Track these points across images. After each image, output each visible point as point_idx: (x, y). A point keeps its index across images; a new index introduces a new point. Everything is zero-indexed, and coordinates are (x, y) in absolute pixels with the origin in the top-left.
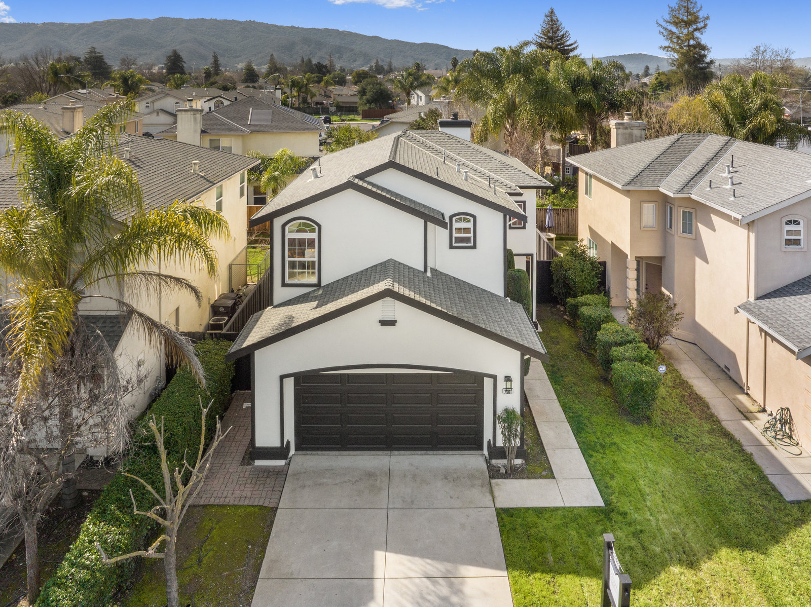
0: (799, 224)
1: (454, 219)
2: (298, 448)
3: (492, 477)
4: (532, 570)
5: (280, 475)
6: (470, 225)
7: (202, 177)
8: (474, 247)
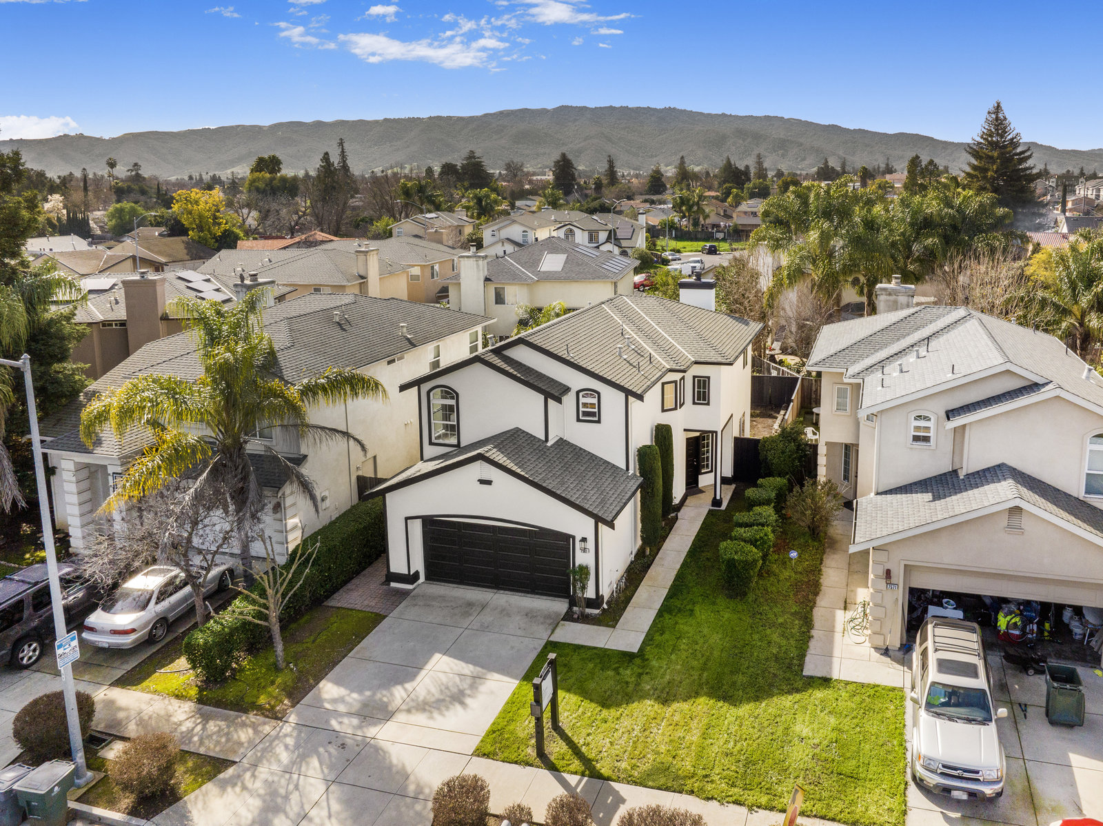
0: (930, 420)
1: (581, 394)
2: (427, 578)
3: (564, 619)
5: (404, 595)
6: (595, 401)
7: (408, 339)
8: (599, 421)
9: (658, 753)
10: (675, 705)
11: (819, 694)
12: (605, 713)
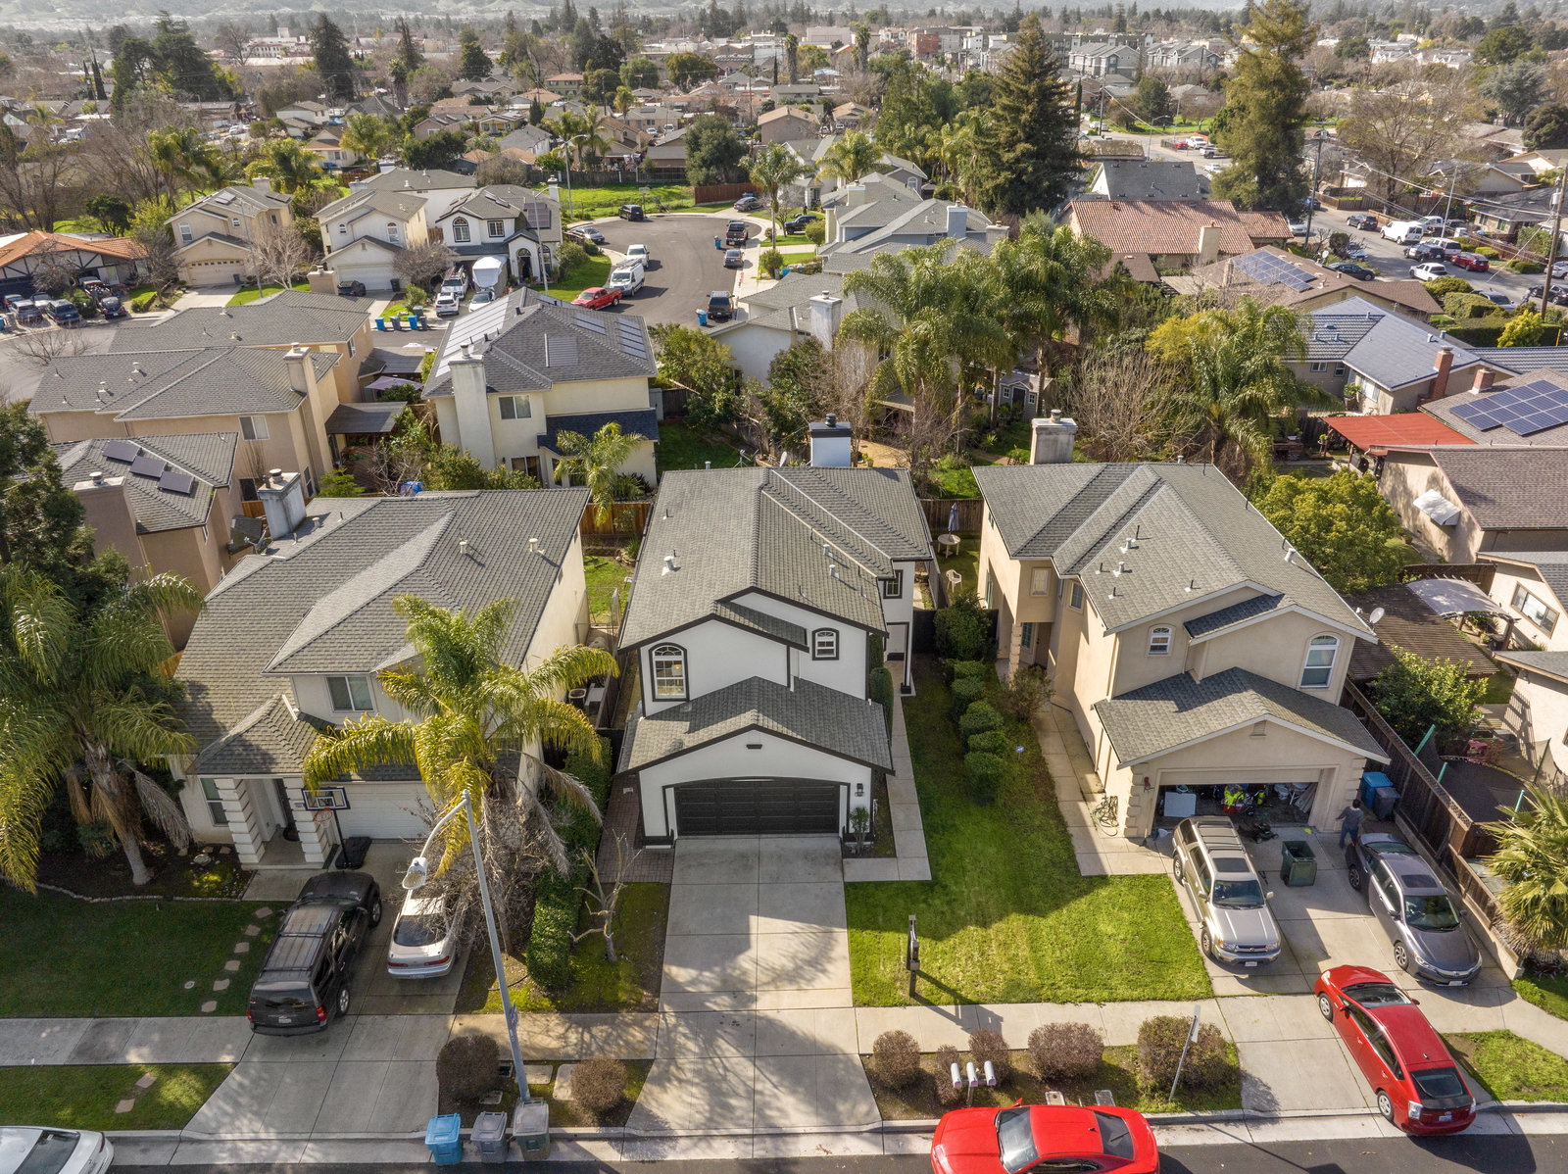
1: (817, 634)
2: (680, 835)
3: (845, 856)
4: (864, 928)
5: (669, 857)
6: (832, 639)
8: (837, 658)
9: (1004, 972)
10: (995, 926)
11: (1104, 892)
12: (941, 946)
